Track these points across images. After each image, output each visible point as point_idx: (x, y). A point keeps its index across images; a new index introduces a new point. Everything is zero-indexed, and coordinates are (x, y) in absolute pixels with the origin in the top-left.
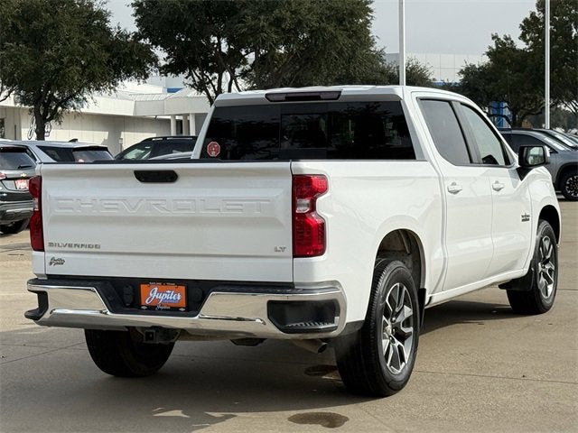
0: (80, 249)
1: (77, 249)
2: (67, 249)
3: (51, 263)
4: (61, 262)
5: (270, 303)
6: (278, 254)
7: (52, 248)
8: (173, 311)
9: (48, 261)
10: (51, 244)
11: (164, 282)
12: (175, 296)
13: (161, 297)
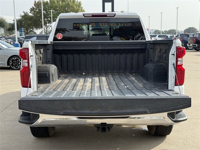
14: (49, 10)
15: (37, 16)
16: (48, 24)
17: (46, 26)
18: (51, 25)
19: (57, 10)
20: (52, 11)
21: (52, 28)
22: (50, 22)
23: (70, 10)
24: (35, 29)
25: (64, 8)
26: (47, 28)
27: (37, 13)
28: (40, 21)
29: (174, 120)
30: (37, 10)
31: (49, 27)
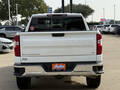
0: (33, 55)
1: (32, 55)
2: (29, 55)
3: (23, 60)
4: (26, 59)
5: (94, 67)
6: (93, 54)
7: (23, 56)
8: (62, 70)
9: (22, 59)
10: (23, 54)
11: (59, 63)
12: (62, 67)
13: (58, 67)
14: (14, 4)
15: (4, 10)
16: (13, 16)
17: (12, 18)
18: (16, 17)
19: (22, 4)
20: (17, 4)
21: (17, 20)
22: (15, 14)
23: (33, 4)
24: (1, 21)
25: (27, 1)
26: (12, 20)
27: (4, 6)
28: (6, 13)
29: (96, 73)
30: (4, 4)
31: (14, 19)
